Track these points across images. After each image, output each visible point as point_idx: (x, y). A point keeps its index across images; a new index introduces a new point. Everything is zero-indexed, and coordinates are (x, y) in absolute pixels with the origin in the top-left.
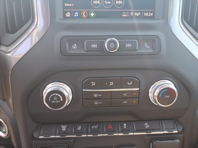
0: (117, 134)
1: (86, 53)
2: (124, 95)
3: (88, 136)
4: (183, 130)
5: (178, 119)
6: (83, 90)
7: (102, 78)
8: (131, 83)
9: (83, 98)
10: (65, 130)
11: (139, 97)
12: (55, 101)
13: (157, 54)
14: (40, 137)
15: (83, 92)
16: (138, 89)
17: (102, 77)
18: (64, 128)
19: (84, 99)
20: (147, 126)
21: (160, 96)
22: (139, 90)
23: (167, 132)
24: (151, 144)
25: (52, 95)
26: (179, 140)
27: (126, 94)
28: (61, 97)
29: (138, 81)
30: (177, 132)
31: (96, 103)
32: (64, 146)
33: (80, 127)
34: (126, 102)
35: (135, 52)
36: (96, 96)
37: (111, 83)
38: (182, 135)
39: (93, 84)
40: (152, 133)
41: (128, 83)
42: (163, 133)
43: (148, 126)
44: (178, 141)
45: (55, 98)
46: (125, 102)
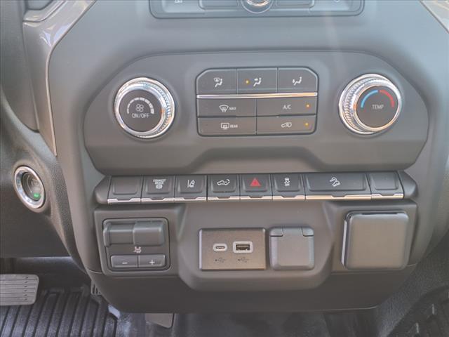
0: (270, 198)
1: (203, 11)
2: (285, 107)
3: (209, 199)
4: (416, 193)
5: (406, 171)
6: (198, 96)
7: (238, 70)
8: (300, 80)
9: (198, 115)
10: (161, 187)
11: (317, 114)
12: (139, 113)
13: (355, 15)
14: (110, 201)
15: (198, 100)
16: (315, 94)
17: (237, 68)
18: (159, 183)
19: (200, 117)
20: (335, 182)
21: (362, 106)
22: (318, 96)
23: (381, 197)
24: (346, 223)
25: (133, 101)
26: (408, 215)
27: (288, 106)
28: (151, 106)
29: (315, 75)
30: (401, 196)
31: (225, 128)
32: (160, 221)
33: (193, 182)
34: (290, 125)
35: (308, 9)
36: (224, 110)
37: (256, 80)
38: (415, 206)
39: (219, 82)
40: (346, 198)
41: (294, 81)
42: (370, 198)
43: (339, 184)
44: (405, 216)
45: (140, 108)
46: (287, 125)
